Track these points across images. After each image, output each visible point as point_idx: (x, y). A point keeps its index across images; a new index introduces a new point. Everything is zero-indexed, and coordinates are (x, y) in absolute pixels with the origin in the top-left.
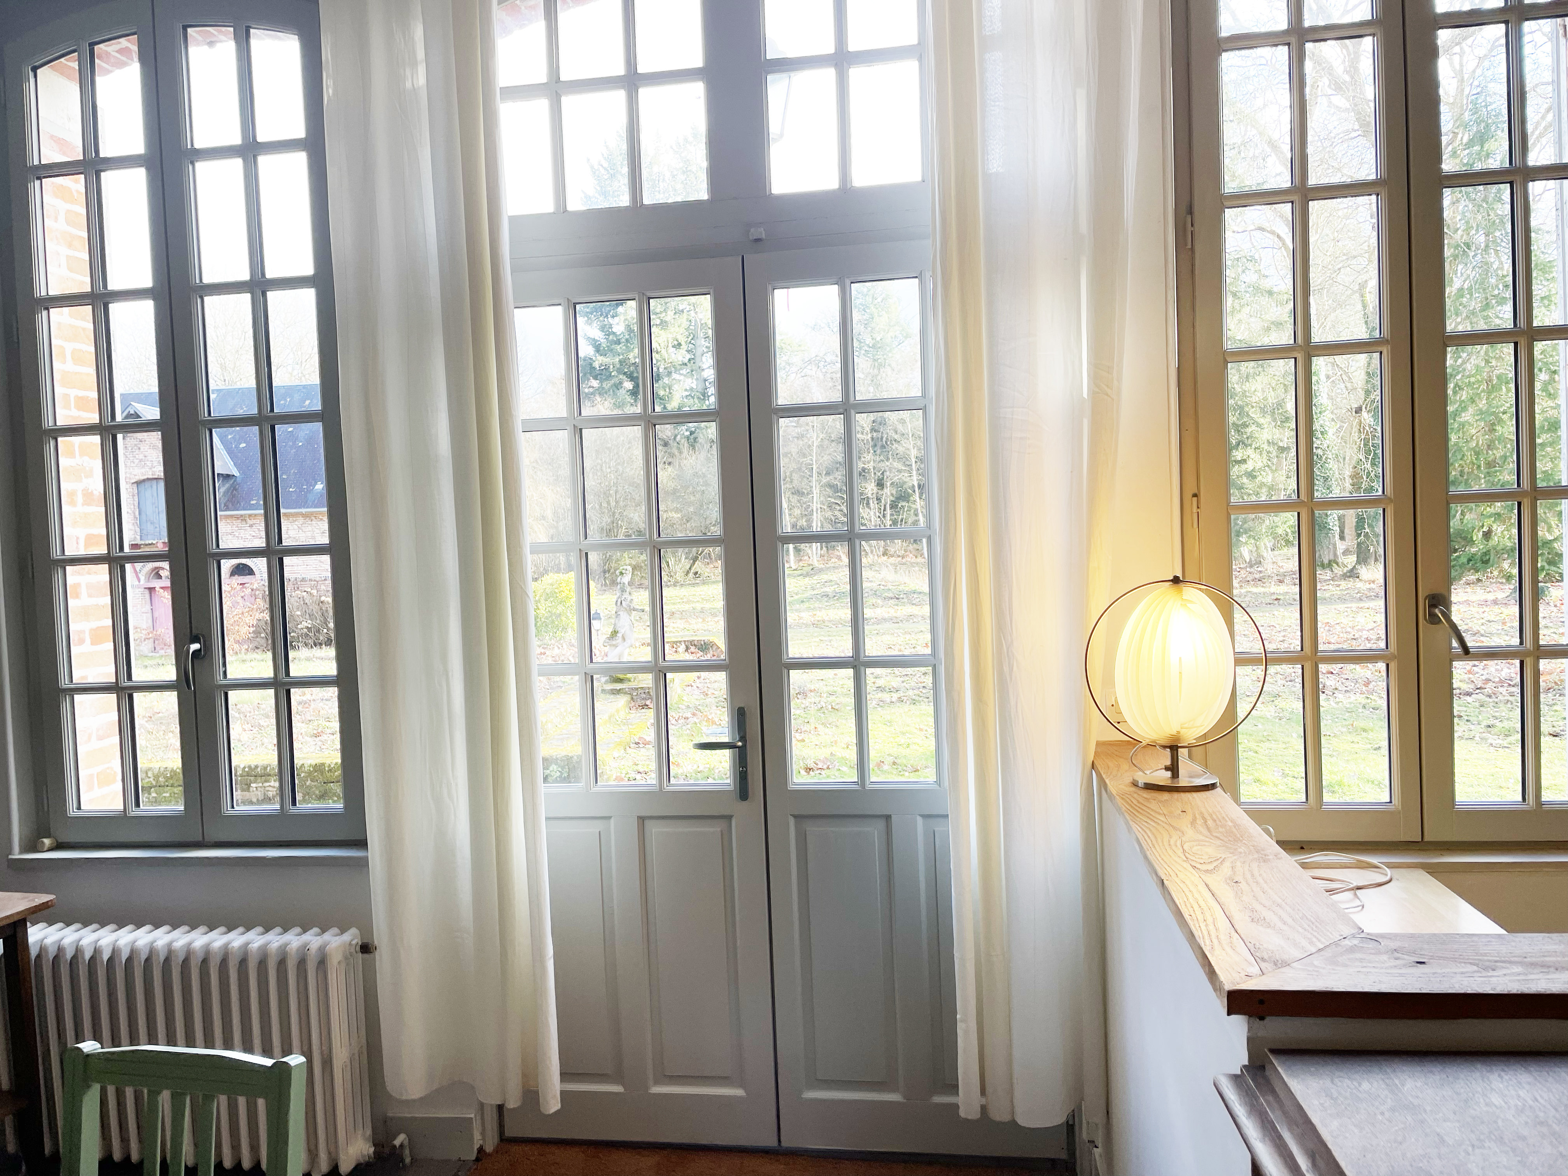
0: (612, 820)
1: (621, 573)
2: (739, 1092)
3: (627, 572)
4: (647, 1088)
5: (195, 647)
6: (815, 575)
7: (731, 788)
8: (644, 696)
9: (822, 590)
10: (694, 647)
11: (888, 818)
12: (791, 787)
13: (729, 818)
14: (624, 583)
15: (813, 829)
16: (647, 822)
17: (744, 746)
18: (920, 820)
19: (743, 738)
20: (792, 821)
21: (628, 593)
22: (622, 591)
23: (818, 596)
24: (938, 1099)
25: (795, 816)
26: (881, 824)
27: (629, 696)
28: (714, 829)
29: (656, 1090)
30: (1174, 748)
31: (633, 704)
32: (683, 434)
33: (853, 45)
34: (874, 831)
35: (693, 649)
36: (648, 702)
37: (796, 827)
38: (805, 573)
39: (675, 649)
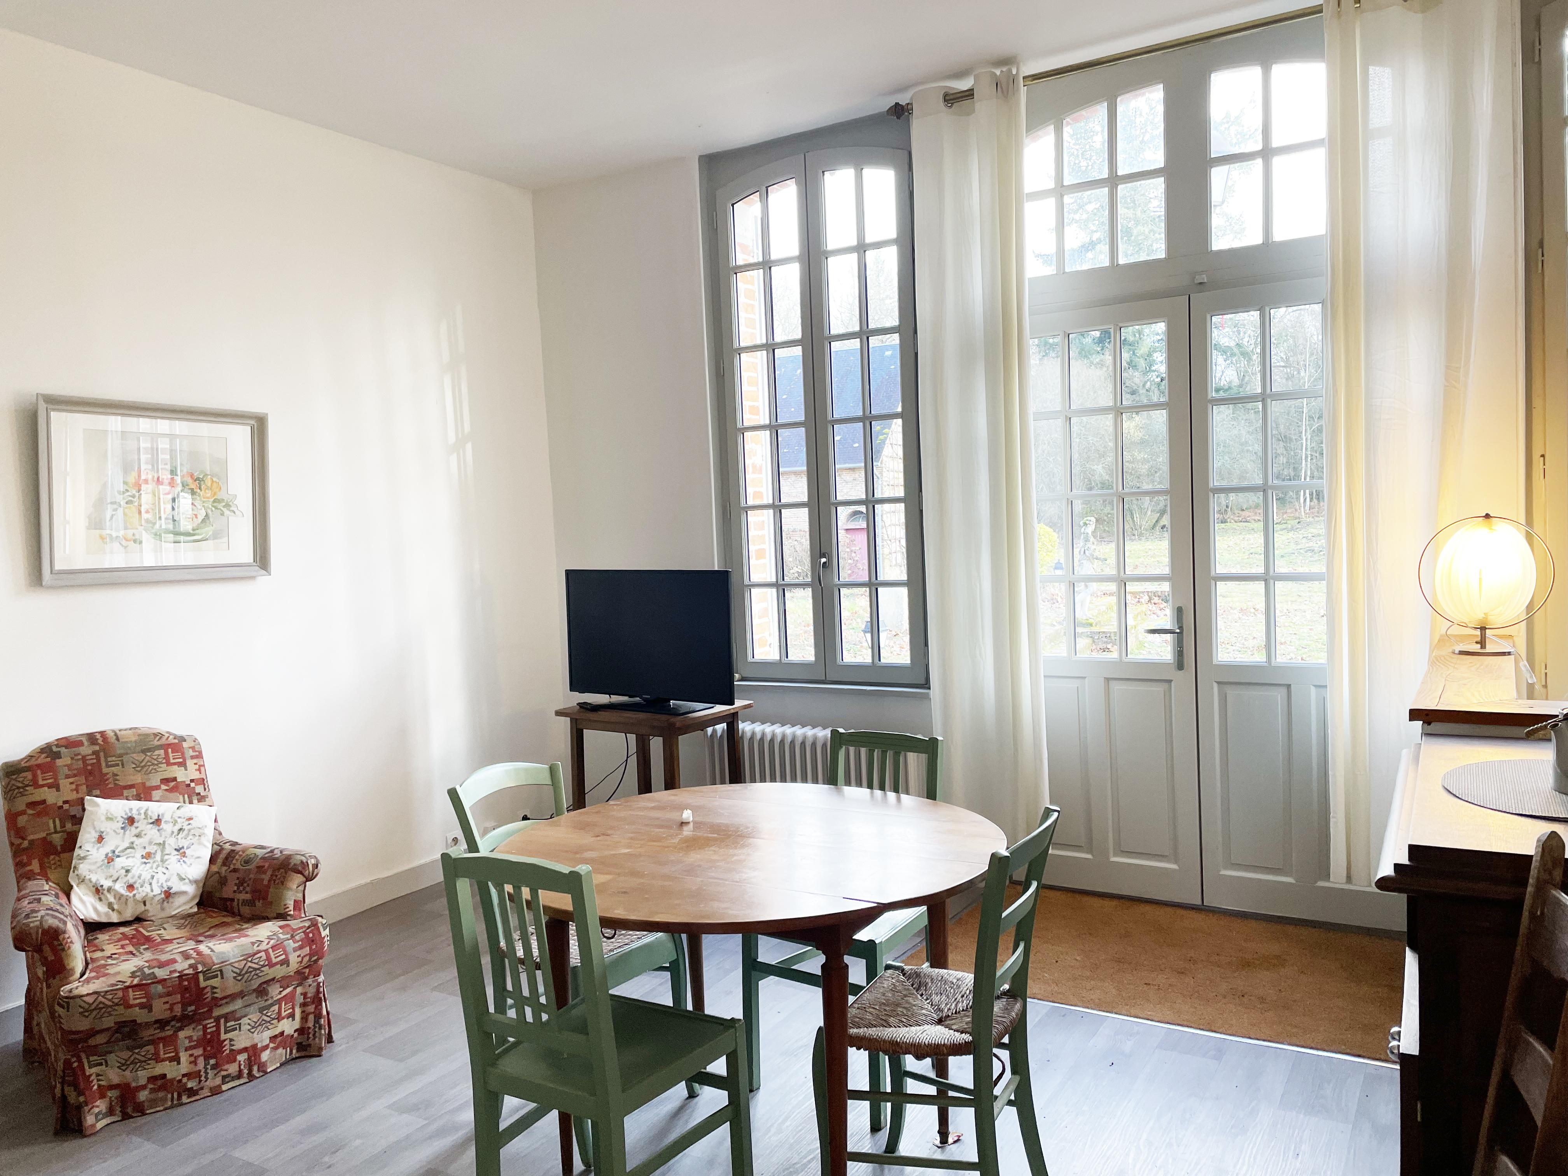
0: (1087, 679)
1: (1085, 524)
2: (1174, 866)
3: (1091, 523)
4: (1108, 858)
5: (823, 560)
6: (1301, 529)
7: (1172, 661)
8: (1105, 640)
9: (1307, 545)
10: (1157, 598)
11: (1289, 686)
12: (1215, 662)
13: (1170, 681)
14: (1087, 533)
15: (1231, 692)
16: (1110, 682)
17: (1181, 633)
18: (1313, 689)
19: (1181, 628)
20: (1215, 685)
21: (1091, 542)
22: (1086, 541)
23: (1301, 551)
24: (1321, 884)
25: (1218, 683)
26: (1284, 690)
27: (1091, 639)
28: (1159, 689)
29: (1114, 859)
30: (1483, 629)
31: (1094, 647)
32: (1154, 380)
33: (1275, 143)
34: (1279, 695)
35: (1156, 600)
36: (1109, 646)
37: (1219, 690)
38: (1290, 526)
39: (1137, 600)
